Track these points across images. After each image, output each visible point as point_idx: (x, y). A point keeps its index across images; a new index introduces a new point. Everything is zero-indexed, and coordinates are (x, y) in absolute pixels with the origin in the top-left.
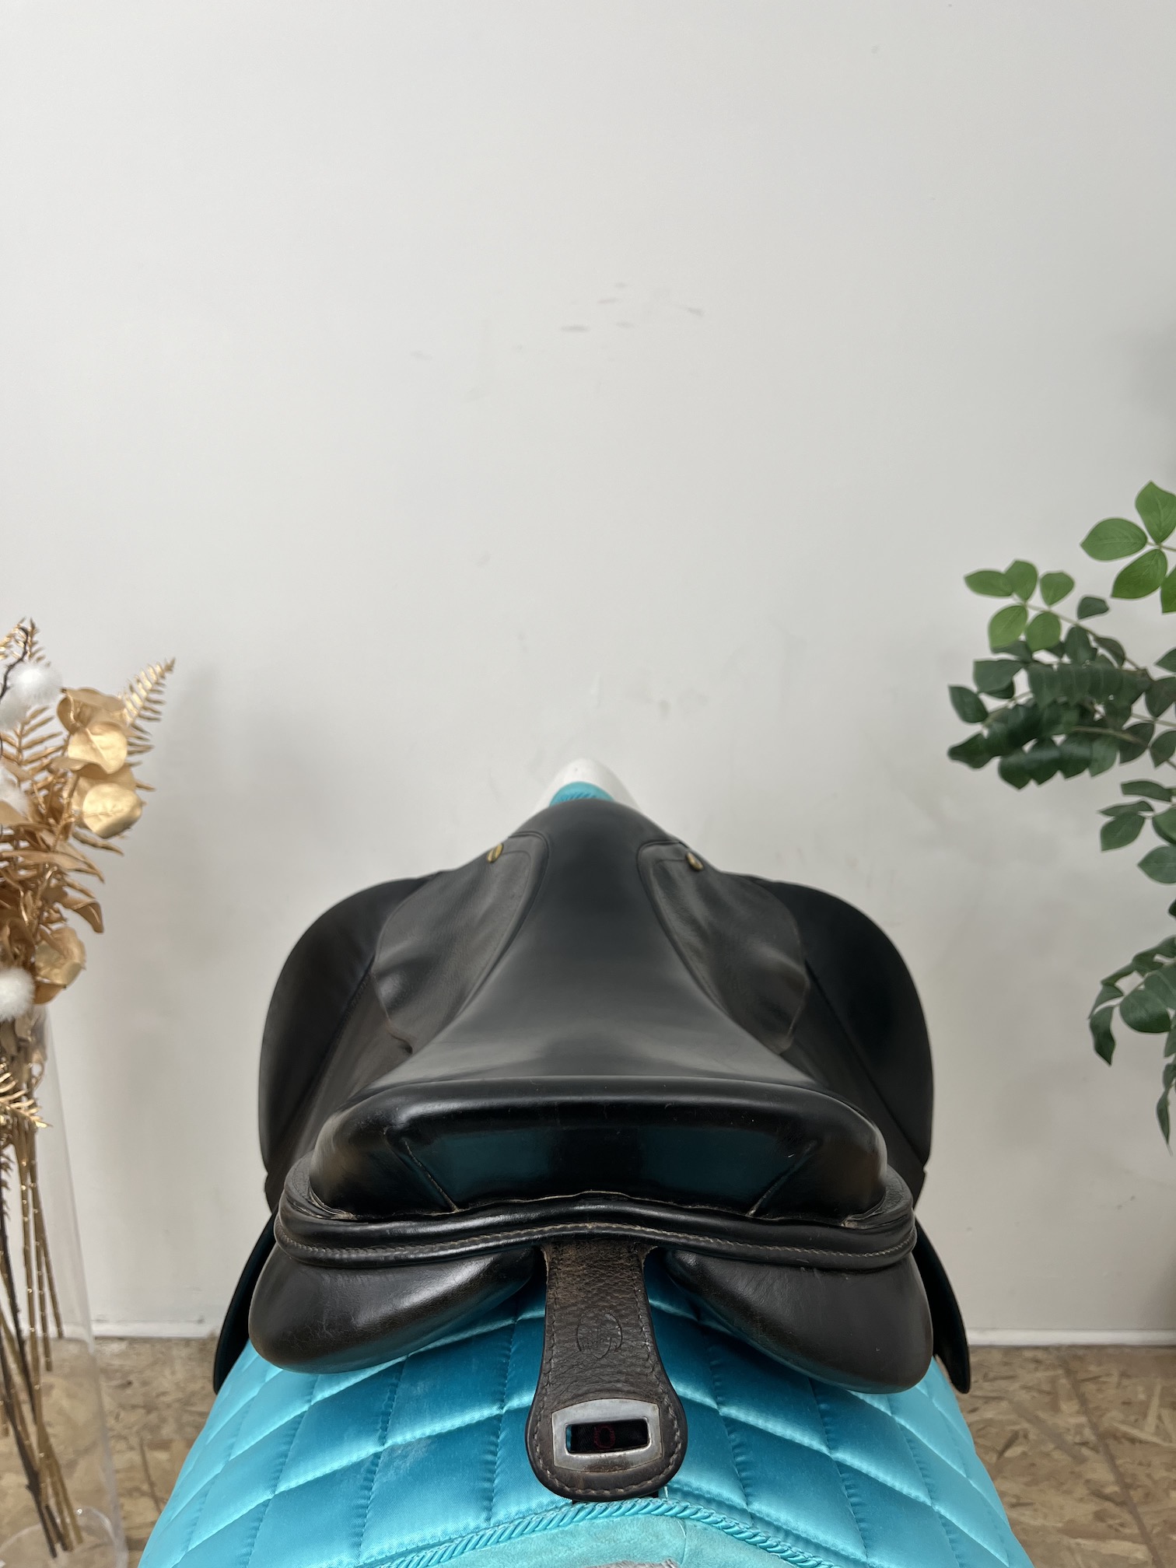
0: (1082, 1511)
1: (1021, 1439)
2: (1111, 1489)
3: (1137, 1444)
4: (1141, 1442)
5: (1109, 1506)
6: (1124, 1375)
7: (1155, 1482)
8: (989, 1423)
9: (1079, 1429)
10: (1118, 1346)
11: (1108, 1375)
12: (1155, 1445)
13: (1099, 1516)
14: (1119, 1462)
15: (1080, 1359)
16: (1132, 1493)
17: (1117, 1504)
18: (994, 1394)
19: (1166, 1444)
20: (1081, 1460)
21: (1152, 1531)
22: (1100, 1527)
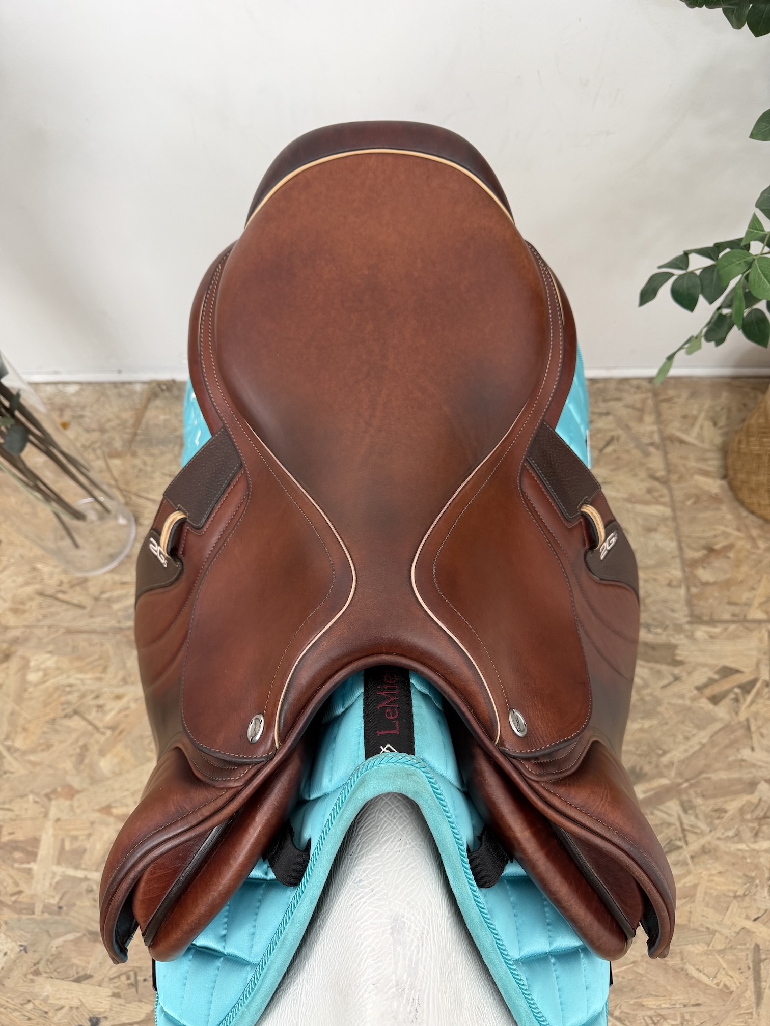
1: (615, 442)
2: (661, 473)
3: (684, 445)
4: (686, 443)
5: (656, 483)
6: (690, 396)
7: (687, 469)
9: (652, 432)
10: (690, 378)
11: (679, 397)
12: (693, 445)
13: (649, 491)
16: (671, 476)
17: (661, 483)
18: (607, 411)
19: (702, 445)
21: (676, 499)
22: (648, 497)
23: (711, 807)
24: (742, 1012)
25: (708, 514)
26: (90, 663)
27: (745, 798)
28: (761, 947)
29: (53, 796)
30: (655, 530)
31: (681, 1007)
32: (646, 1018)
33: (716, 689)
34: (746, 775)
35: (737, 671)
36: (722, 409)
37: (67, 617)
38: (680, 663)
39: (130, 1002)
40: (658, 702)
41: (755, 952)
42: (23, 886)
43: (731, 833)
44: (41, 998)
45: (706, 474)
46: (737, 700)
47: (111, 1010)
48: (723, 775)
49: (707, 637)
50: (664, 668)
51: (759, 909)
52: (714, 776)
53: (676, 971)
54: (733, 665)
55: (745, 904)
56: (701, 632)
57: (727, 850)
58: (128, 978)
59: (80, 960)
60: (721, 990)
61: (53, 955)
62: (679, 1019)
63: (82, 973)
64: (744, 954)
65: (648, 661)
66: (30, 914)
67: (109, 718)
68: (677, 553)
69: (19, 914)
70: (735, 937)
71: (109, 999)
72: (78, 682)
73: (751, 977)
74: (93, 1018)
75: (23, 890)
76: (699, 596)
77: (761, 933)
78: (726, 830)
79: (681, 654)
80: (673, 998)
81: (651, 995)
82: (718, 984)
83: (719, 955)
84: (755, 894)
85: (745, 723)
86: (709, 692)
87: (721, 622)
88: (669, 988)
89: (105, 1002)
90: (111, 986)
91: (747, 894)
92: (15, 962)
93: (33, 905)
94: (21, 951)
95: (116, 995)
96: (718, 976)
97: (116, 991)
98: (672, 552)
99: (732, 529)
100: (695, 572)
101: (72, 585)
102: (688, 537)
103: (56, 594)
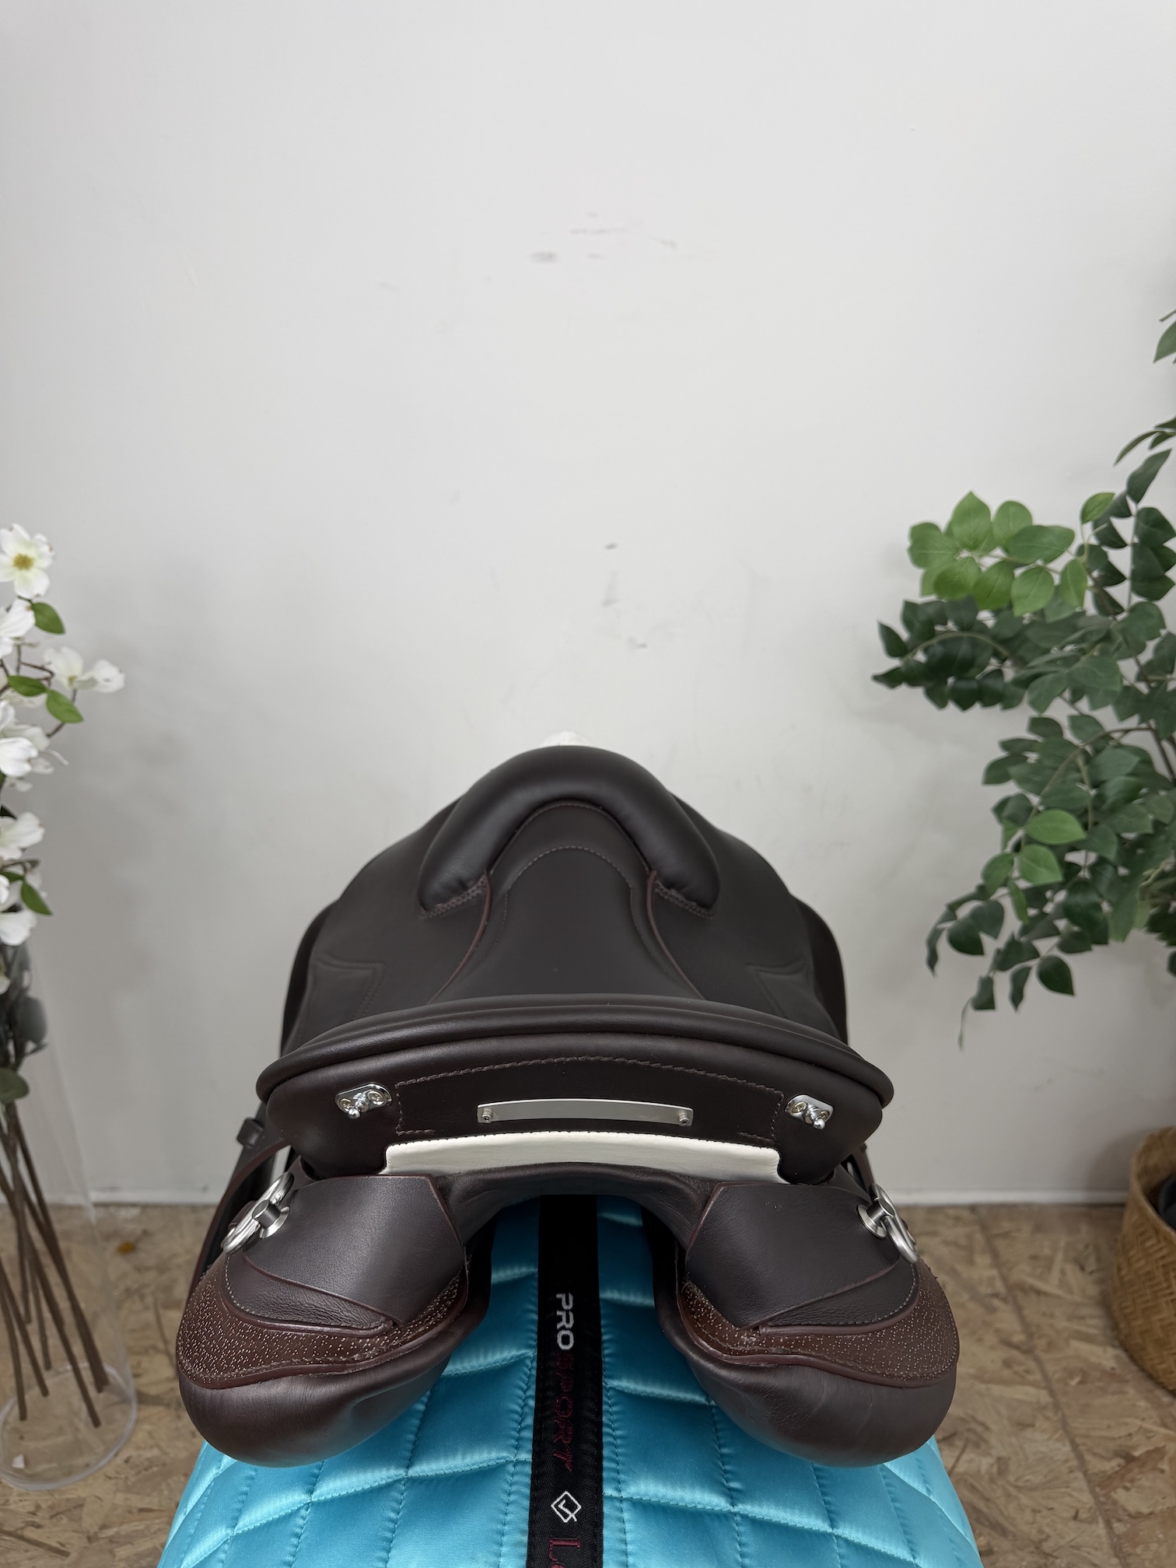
2: (1018, 1337)
4: (1045, 1294)
5: (1016, 1353)
6: (1035, 1230)
7: (1057, 1332)
9: (992, 1279)
11: (1020, 1231)
12: (1059, 1297)
13: (1007, 1364)
14: (1026, 1313)
15: (995, 1216)
16: (1036, 1341)
17: (1023, 1352)
19: (1069, 1297)
20: (992, 1311)
21: (1053, 1377)
22: (1007, 1373)
25: (1110, 1399)
30: (1031, 1426)
36: (1086, 1247)
45: (1087, 1338)
68: (1074, 1463)
76: (1131, 1538)
98: (1066, 1461)
99: (1155, 1423)
100: (1113, 1494)
101: (54, 1512)
102: (1087, 1437)
103: (22, 1528)
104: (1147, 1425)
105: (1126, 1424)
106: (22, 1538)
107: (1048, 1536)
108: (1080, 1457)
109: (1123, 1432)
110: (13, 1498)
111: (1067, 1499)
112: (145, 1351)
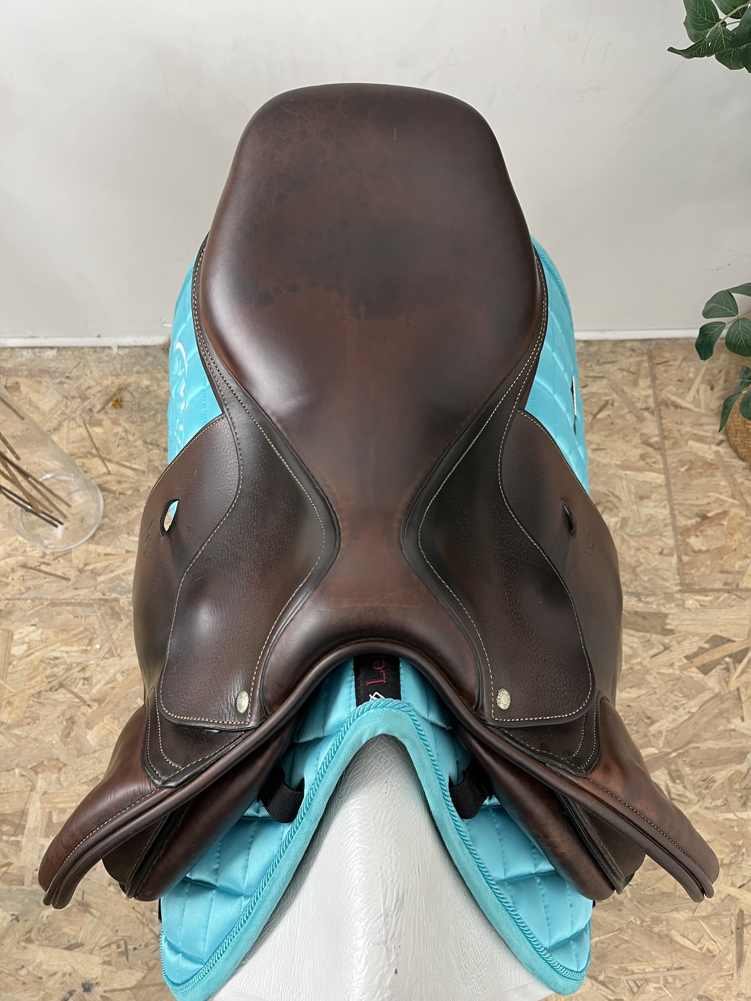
0: (634, 453)
1: (610, 406)
2: (655, 439)
3: (679, 410)
4: (681, 408)
5: (650, 450)
6: (685, 359)
7: (682, 435)
8: (593, 395)
9: (647, 397)
10: (688, 339)
11: (675, 360)
12: (688, 410)
13: (643, 457)
14: (664, 421)
15: (660, 348)
16: (666, 442)
17: (655, 449)
18: (601, 375)
19: (697, 410)
20: (641, 419)
21: (671, 465)
22: (642, 463)
23: (699, 777)
24: (724, 974)
25: (703, 480)
26: (75, 635)
27: (735, 767)
28: (745, 913)
29: (40, 770)
30: (649, 497)
31: (664, 971)
32: (630, 982)
33: (706, 658)
34: (735, 744)
35: (729, 641)
36: (720, 371)
37: (51, 589)
38: (671, 632)
39: (121, 970)
40: (647, 671)
41: (738, 917)
42: (12, 859)
43: (719, 803)
44: (35, 964)
45: (701, 439)
46: (728, 669)
47: (103, 976)
48: (711, 744)
49: (699, 606)
50: (655, 637)
51: (744, 877)
52: (704, 746)
53: (660, 937)
54: (724, 635)
55: (731, 872)
56: (691, 602)
57: (714, 819)
58: (119, 947)
59: (71, 929)
60: (704, 954)
61: (44, 925)
62: (662, 982)
63: (73, 942)
64: (728, 919)
65: (637, 630)
66: (21, 885)
67: (94, 691)
68: (669, 521)
69: (9, 885)
70: (719, 904)
71: (101, 966)
72: (65, 655)
73: (733, 941)
74: (86, 984)
75: (12, 862)
76: (692, 564)
77: (745, 899)
78: (714, 799)
79: (671, 624)
80: (657, 962)
81: (636, 960)
82: (701, 949)
83: (703, 921)
84: (741, 862)
85: (736, 693)
86: (699, 661)
87: (713, 590)
88: (653, 953)
89: (96, 969)
90: (102, 954)
91: (734, 862)
92: (7, 930)
93: (23, 876)
94: (13, 920)
95: (107, 963)
96: (702, 941)
97: (106, 959)
98: (664, 520)
99: (727, 496)
100: (688, 540)
101: (55, 556)
102: (681, 504)
103: (39, 566)
104: (722, 497)
105: (709, 497)
106: (40, 571)
107: (641, 564)
108: (673, 516)
109: (705, 501)
110: (28, 549)
111: (659, 543)
112: (86, 455)
